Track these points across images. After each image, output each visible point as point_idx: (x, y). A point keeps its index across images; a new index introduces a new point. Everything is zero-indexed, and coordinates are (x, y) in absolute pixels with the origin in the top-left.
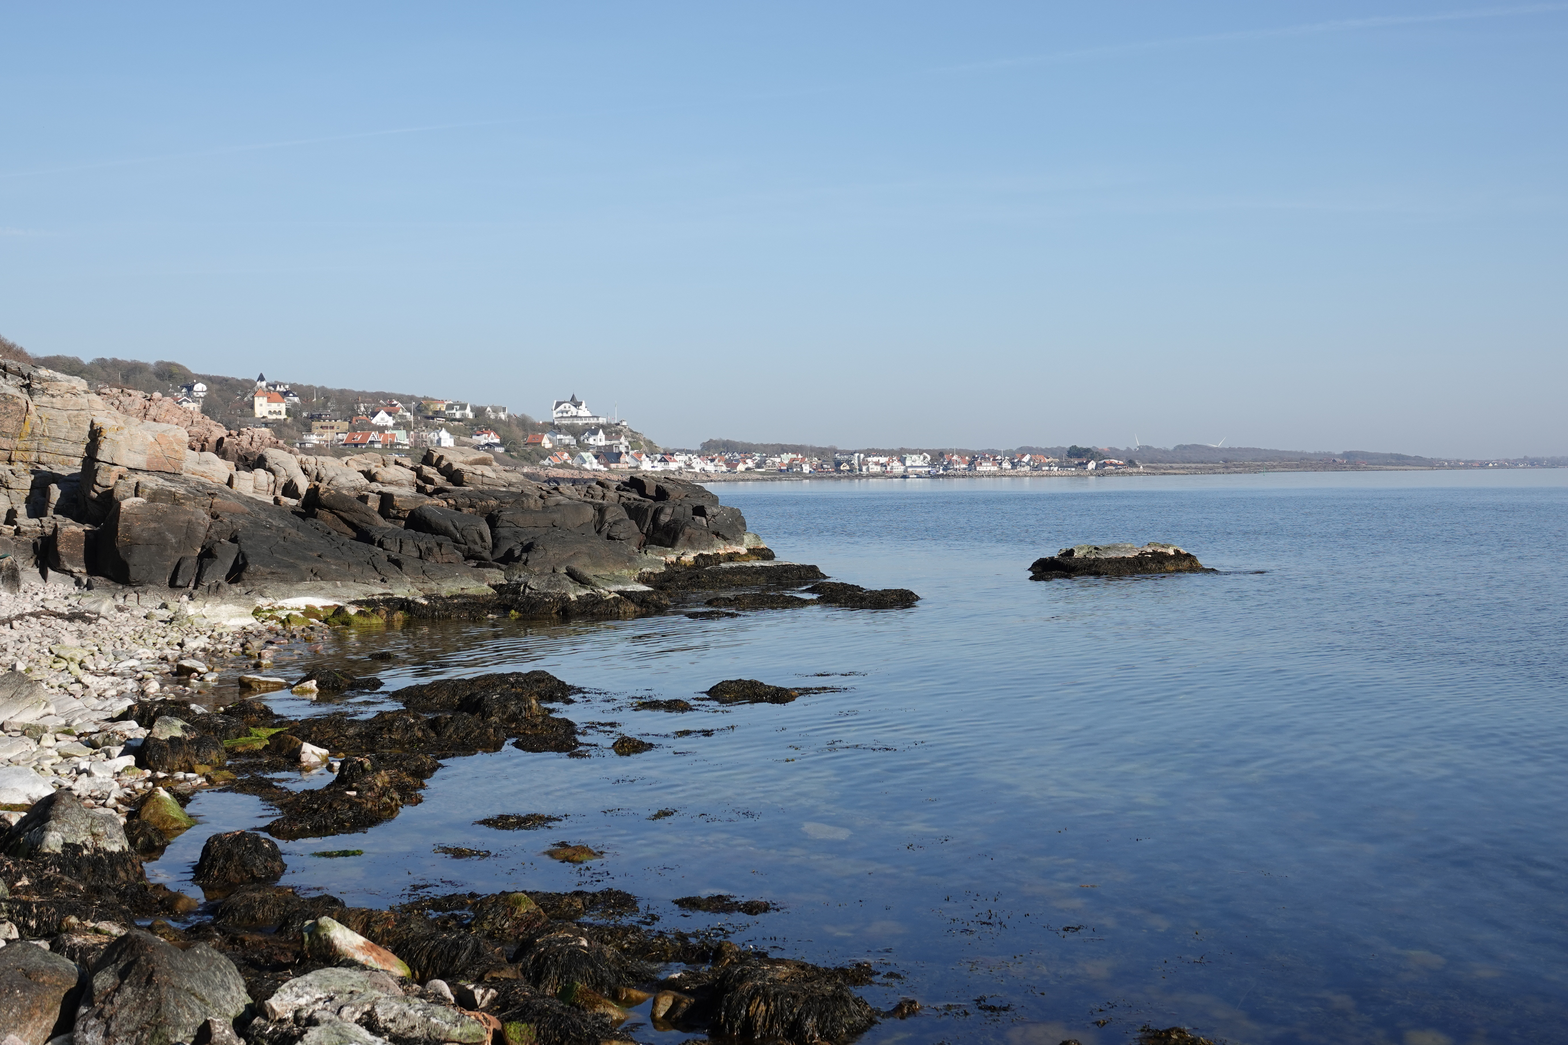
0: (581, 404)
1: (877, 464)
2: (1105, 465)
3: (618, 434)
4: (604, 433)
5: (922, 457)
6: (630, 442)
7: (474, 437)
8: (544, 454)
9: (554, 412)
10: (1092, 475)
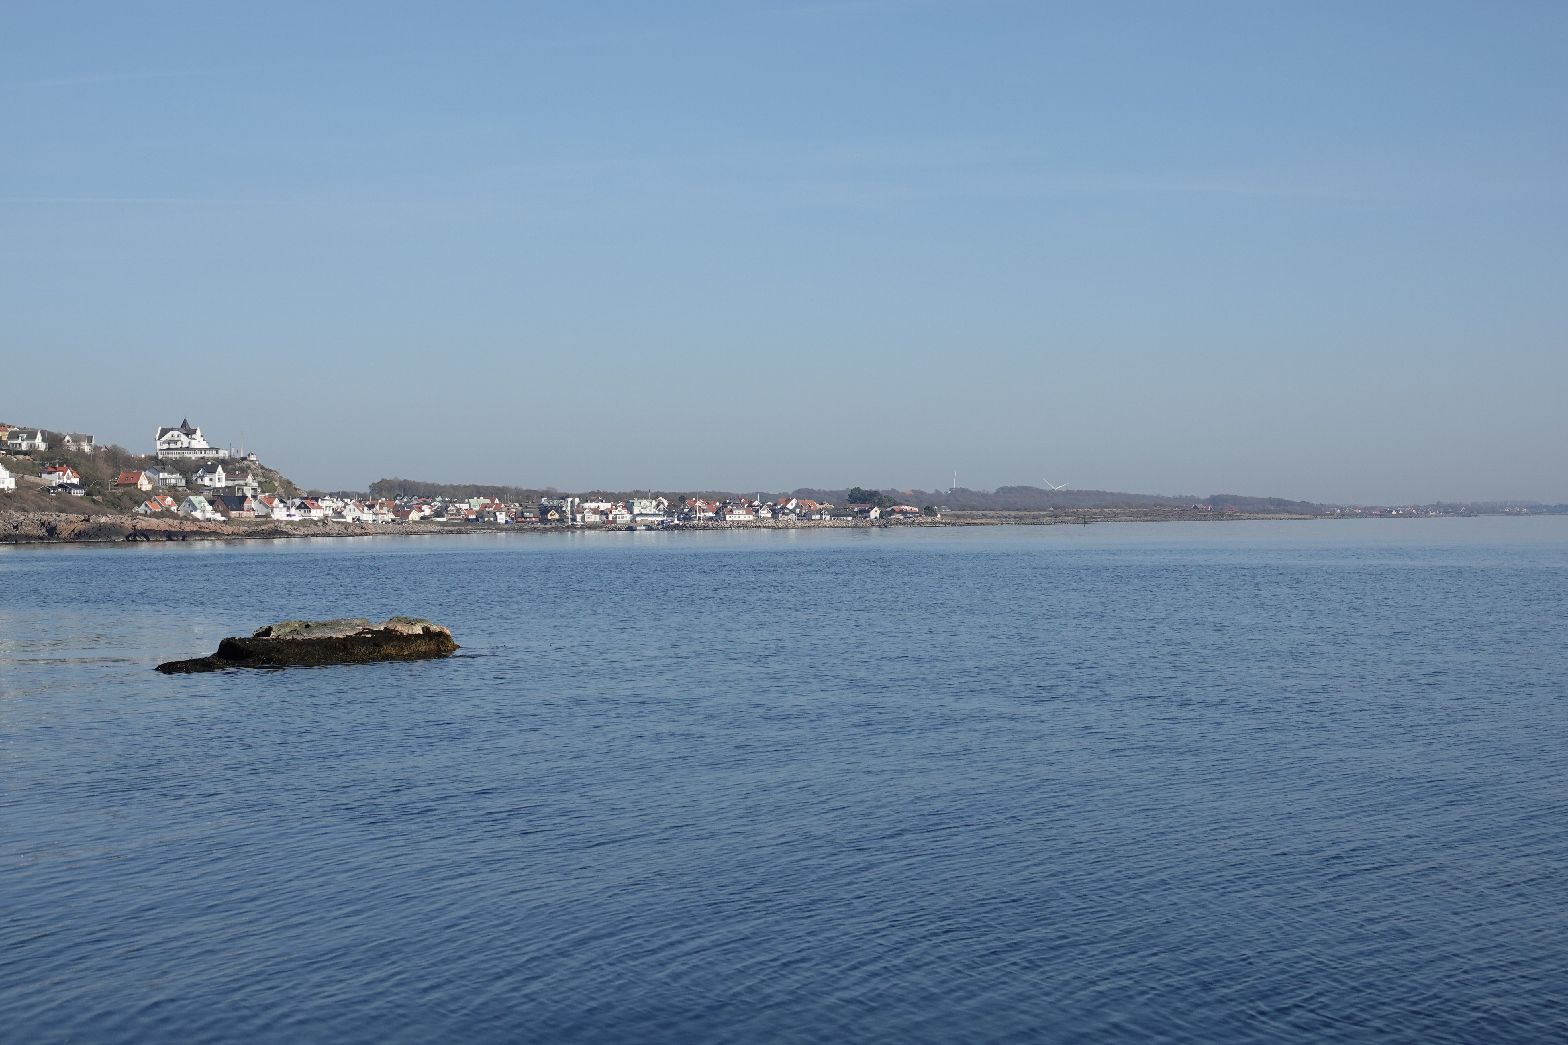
0: (195, 431)
1: (595, 511)
2: (893, 512)
3: (244, 471)
4: (224, 470)
5: (654, 503)
6: (260, 483)
7: (44, 476)
8: (140, 498)
9: (158, 442)
10: (873, 525)
